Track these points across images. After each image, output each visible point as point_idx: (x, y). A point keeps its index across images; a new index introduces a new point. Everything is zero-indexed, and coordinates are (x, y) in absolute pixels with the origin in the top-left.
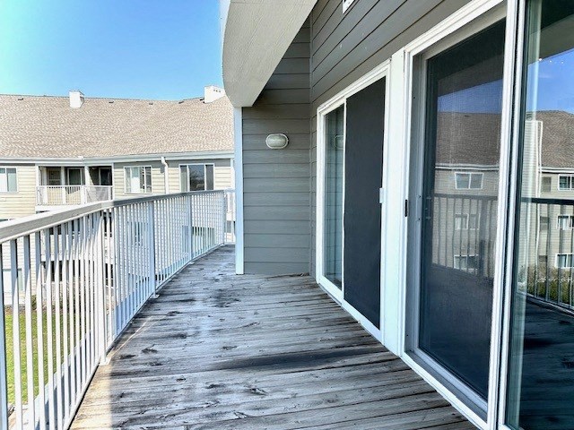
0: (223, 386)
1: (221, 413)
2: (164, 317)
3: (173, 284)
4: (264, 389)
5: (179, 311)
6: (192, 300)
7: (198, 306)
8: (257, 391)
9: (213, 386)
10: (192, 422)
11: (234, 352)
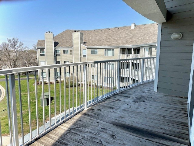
0: (106, 130)
1: (96, 138)
2: (114, 100)
3: (129, 90)
4: (117, 137)
5: (121, 100)
6: (129, 97)
7: (128, 100)
8: (114, 137)
9: (103, 129)
10: (86, 137)
11: (122, 120)
